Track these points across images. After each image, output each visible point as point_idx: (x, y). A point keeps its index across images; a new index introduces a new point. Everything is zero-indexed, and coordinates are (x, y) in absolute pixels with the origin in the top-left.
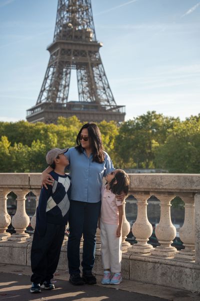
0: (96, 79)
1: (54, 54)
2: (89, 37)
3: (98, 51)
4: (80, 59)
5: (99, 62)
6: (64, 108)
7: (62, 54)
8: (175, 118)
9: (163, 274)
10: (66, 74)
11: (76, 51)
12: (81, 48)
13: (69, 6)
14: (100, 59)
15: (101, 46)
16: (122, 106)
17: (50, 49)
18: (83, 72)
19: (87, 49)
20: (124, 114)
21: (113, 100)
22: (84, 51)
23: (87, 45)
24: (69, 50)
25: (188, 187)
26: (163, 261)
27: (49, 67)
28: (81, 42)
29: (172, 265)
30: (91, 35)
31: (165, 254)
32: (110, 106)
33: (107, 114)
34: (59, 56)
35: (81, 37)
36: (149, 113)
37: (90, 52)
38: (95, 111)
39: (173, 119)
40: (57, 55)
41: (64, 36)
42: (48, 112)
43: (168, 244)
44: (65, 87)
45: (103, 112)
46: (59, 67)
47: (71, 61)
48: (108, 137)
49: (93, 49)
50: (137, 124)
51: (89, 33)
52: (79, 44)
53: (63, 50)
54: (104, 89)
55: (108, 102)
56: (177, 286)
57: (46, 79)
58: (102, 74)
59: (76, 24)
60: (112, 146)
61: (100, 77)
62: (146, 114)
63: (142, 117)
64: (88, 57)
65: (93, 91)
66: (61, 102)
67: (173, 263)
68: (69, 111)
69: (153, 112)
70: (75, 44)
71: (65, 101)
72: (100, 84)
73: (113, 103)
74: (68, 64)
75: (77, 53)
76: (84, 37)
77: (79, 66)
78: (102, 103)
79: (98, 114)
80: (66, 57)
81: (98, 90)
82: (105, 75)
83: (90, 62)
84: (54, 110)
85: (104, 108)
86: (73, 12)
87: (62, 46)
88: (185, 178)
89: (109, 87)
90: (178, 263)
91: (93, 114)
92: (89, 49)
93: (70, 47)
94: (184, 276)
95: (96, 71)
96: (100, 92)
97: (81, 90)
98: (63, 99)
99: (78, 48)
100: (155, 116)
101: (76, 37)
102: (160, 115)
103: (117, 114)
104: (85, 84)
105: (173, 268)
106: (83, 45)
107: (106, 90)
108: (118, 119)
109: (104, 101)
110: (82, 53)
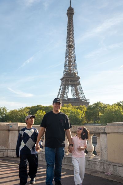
0: (78, 90)
1: (63, 81)
2: (76, 75)
3: (79, 80)
4: (72, 83)
5: (79, 84)
6: (67, 101)
7: (66, 81)
8: (108, 104)
9: (89, 164)
10: (67, 88)
11: (71, 80)
12: (73, 79)
13: (68, 65)
14: (80, 83)
15: (79, 78)
16: (88, 100)
17: (61, 80)
18: (73, 87)
20: (89, 103)
21: (85, 97)
23: (75, 78)
24: (68, 80)
25: (97, 131)
26: (89, 159)
27: (61, 86)
28: (72, 77)
29: (92, 161)
30: (76, 74)
31: (90, 157)
32: (84, 100)
33: (82, 103)
34: (65, 82)
35: (73, 75)
36: (98, 102)
37: (76, 80)
38: (78, 102)
39: (107, 105)
41: (66, 75)
43: (91, 153)
44: (67, 93)
46: (65, 86)
47: (69, 83)
48: (82, 111)
50: (94, 106)
51: (76, 73)
52: (72, 78)
55: (83, 98)
56: (94, 169)
57: (60, 90)
58: (80, 88)
59: (71, 71)
60: (84, 115)
61: (80, 89)
62: (97, 103)
63: (95, 104)
64: (75, 82)
65: (77, 94)
66: (65, 99)
67: (92, 160)
69: (99, 102)
70: (71, 78)
72: (80, 92)
73: (85, 99)
74: (68, 85)
75: (71, 81)
76: (74, 75)
77: (72, 85)
78: (81, 99)
80: (67, 82)
83: (76, 84)
85: (81, 101)
86: (70, 67)
87: (66, 79)
88: (96, 127)
89: (83, 93)
90: (94, 160)
91: (77, 103)
92: (76, 79)
93: (69, 79)
94: (96, 165)
95: (78, 87)
96: (80, 95)
97: (73, 94)
98: (66, 97)
99: (71, 79)
100: (100, 103)
101: (71, 75)
102: (102, 103)
103: (86, 103)
104: (74, 92)
105: (92, 162)
109: (81, 98)
110: (73, 81)
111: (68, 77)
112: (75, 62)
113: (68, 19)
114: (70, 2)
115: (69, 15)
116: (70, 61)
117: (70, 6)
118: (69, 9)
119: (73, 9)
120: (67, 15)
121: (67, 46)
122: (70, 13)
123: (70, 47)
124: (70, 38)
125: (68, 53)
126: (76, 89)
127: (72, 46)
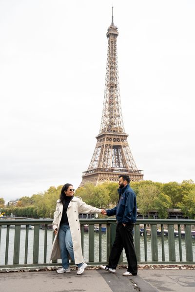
0: (125, 154)
2: (121, 132)
3: (126, 139)
7: (107, 141)
10: (109, 152)
12: (117, 137)
13: (110, 115)
14: (127, 144)
15: (127, 136)
17: (97, 138)
20: (142, 175)
21: (136, 166)
22: (119, 139)
23: (120, 136)
24: (111, 138)
27: (97, 148)
32: (133, 170)
33: (133, 175)
34: (105, 141)
37: (122, 139)
38: (127, 173)
41: (108, 130)
42: (100, 174)
44: (108, 159)
45: (131, 174)
46: (105, 147)
47: (112, 144)
49: (123, 138)
51: (122, 129)
52: (116, 135)
53: (107, 138)
54: (129, 160)
55: (132, 168)
58: (128, 151)
61: (127, 153)
64: (121, 142)
65: (124, 161)
66: (106, 168)
70: (114, 135)
71: (108, 167)
75: (115, 140)
76: (118, 131)
78: (129, 169)
81: (127, 161)
82: (130, 152)
86: (112, 117)
87: (107, 136)
89: (133, 159)
92: (122, 138)
93: (111, 137)
95: (124, 149)
98: (107, 166)
99: (115, 137)
101: (114, 131)
103: (138, 175)
104: (116, 157)
106: (118, 135)
107: (131, 161)
108: (139, 177)
109: (130, 167)
110: (118, 140)
111: (111, 133)
112: (118, 110)
113: (109, 43)
114: (113, 17)
115: (111, 37)
116: (111, 110)
117: (112, 24)
118: (111, 27)
119: (116, 29)
120: (108, 36)
121: (108, 85)
122: (112, 34)
123: (112, 87)
124: (112, 73)
125: (108, 96)
126: (122, 153)
127: (115, 85)
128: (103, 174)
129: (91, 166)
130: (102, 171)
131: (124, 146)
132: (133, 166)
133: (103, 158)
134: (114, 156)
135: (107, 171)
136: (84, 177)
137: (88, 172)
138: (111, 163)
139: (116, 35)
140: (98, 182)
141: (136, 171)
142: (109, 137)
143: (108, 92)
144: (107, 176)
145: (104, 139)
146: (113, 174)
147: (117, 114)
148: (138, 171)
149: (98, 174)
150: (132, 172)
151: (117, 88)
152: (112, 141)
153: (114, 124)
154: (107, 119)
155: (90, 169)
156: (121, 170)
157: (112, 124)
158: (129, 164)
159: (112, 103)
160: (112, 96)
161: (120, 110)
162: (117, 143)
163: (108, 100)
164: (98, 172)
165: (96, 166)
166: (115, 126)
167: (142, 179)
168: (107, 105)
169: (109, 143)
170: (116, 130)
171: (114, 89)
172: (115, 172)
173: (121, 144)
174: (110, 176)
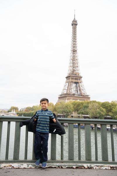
0: (80, 87)
1: (68, 79)
2: (79, 75)
10: (72, 85)
12: (77, 78)
13: (73, 66)
14: (82, 81)
15: (82, 77)
17: (66, 78)
18: (76, 84)
19: (78, 78)
20: (90, 98)
21: (86, 93)
23: (78, 77)
27: (66, 83)
33: (85, 98)
37: (79, 79)
40: (70, 79)
41: (72, 74)
42: (68, 96)
44: (72, 89)
46: (70, 83)
49: (80, 78)
51: (79, 73)
52: (76, 77)
53: (72, 78)
54: (83, 90)
57: (65, 86)
65: (80, 90)
68: (74, 96)
70: (75, 77)
71: (72, 93)
72: (82, 88)
75: (76, 79)
76: (77, 75)
78: (83, 94)
79: (82, 97)
81: (82, 90)
82: (83, 86)
83: (79, 82)
84: (72, 96)
86: (74, 67)
87: (71, 77)
89: (85, 89)
92: (79, 78)
93: (73, 77)
98: (71, 92)
99: (76, 78)
101: (75, 74)
106: (77, 77)
108: (88, 99)
111: (73, 76)
112: (77, 64)
113: (73, 29)
115: (74, 25)
116: (73, 63)
117: (75, 19)
118: (74, 20)
119: (76, 21)
120: (72, 25)
121: (72, 51)
122: (74, 24)
123: (74, 51)
124: (74, 44)
125: (72, 56)
126: (79, 86)
127: (76, 51)
128: (69, 96)
129: (63, 92)
130: (69, 95)
131: (80, 83)
132: (85, 93)
133: (69, 88)
134: (75, 87)
135: (71, 95)
136: (59, 98)
137: (61, 95)
138: (73, 91)
139: (76, 25)
140: (66, 100)
141: (86, 96)
142: (72, 77)
143: (72, 54)
144: (71, 97)
145: (70, 78)
146: (74, 97)
147: (77, 65)
148: (88, 95)
149: (66, 96)
150: (84, 96)
151: (77, 52)
152: (74, 80)
153: (75, 71)
154: (71, 68)
155: (62, 94)
156: (78, 95)
157: (74, 71)
158: (83, 92)
159: (74, 60)
160: (74, 56)
161: (78, 64)
162: (76, 81)
163: (72, 58)
164: (67, 95)
165: (65, 92)
166: (76, 72)
167: (90, 100)
168: (72, 61)
169: (72, 80)
170: (76, 74)
171: (75, 52)
172: (75, 96)
173: (79, 81)
174: (73, 98)
